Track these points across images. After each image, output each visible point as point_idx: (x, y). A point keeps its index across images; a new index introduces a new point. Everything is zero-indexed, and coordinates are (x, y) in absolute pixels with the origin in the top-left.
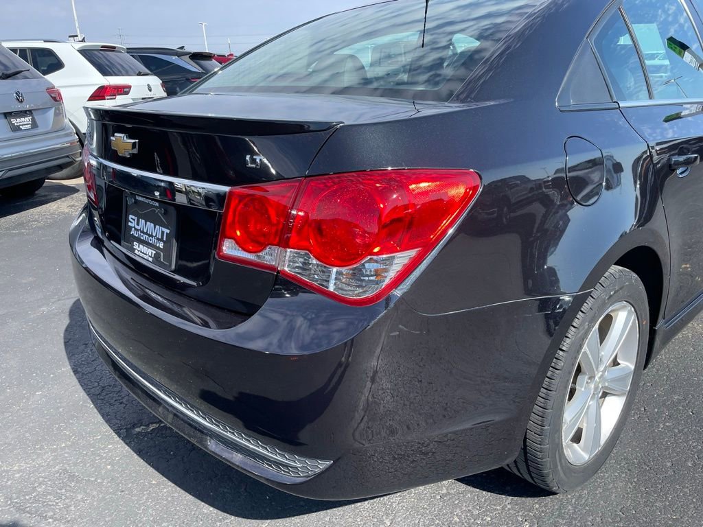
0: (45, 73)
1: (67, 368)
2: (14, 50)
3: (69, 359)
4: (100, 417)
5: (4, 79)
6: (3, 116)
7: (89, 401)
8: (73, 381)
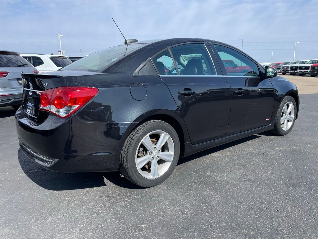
0: (35, 66)
1: (17, 156)
3: (18, 154)
4: (21, 168)
5: (18, 67)
6: (16, 80)
7: (20, 164)
8: (17, 160)
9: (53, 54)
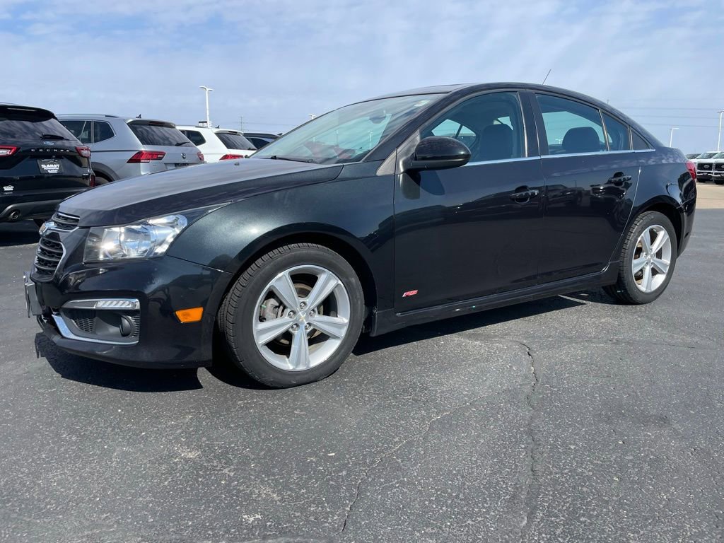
0: (197, 145)
2: (183, 132)
5: (177, 146)
9: (218, 127)
